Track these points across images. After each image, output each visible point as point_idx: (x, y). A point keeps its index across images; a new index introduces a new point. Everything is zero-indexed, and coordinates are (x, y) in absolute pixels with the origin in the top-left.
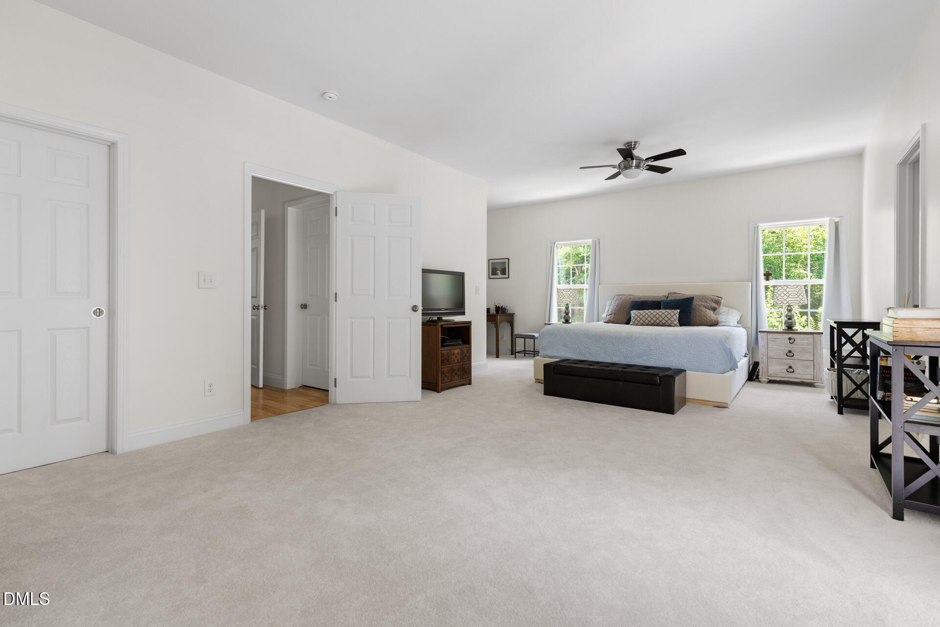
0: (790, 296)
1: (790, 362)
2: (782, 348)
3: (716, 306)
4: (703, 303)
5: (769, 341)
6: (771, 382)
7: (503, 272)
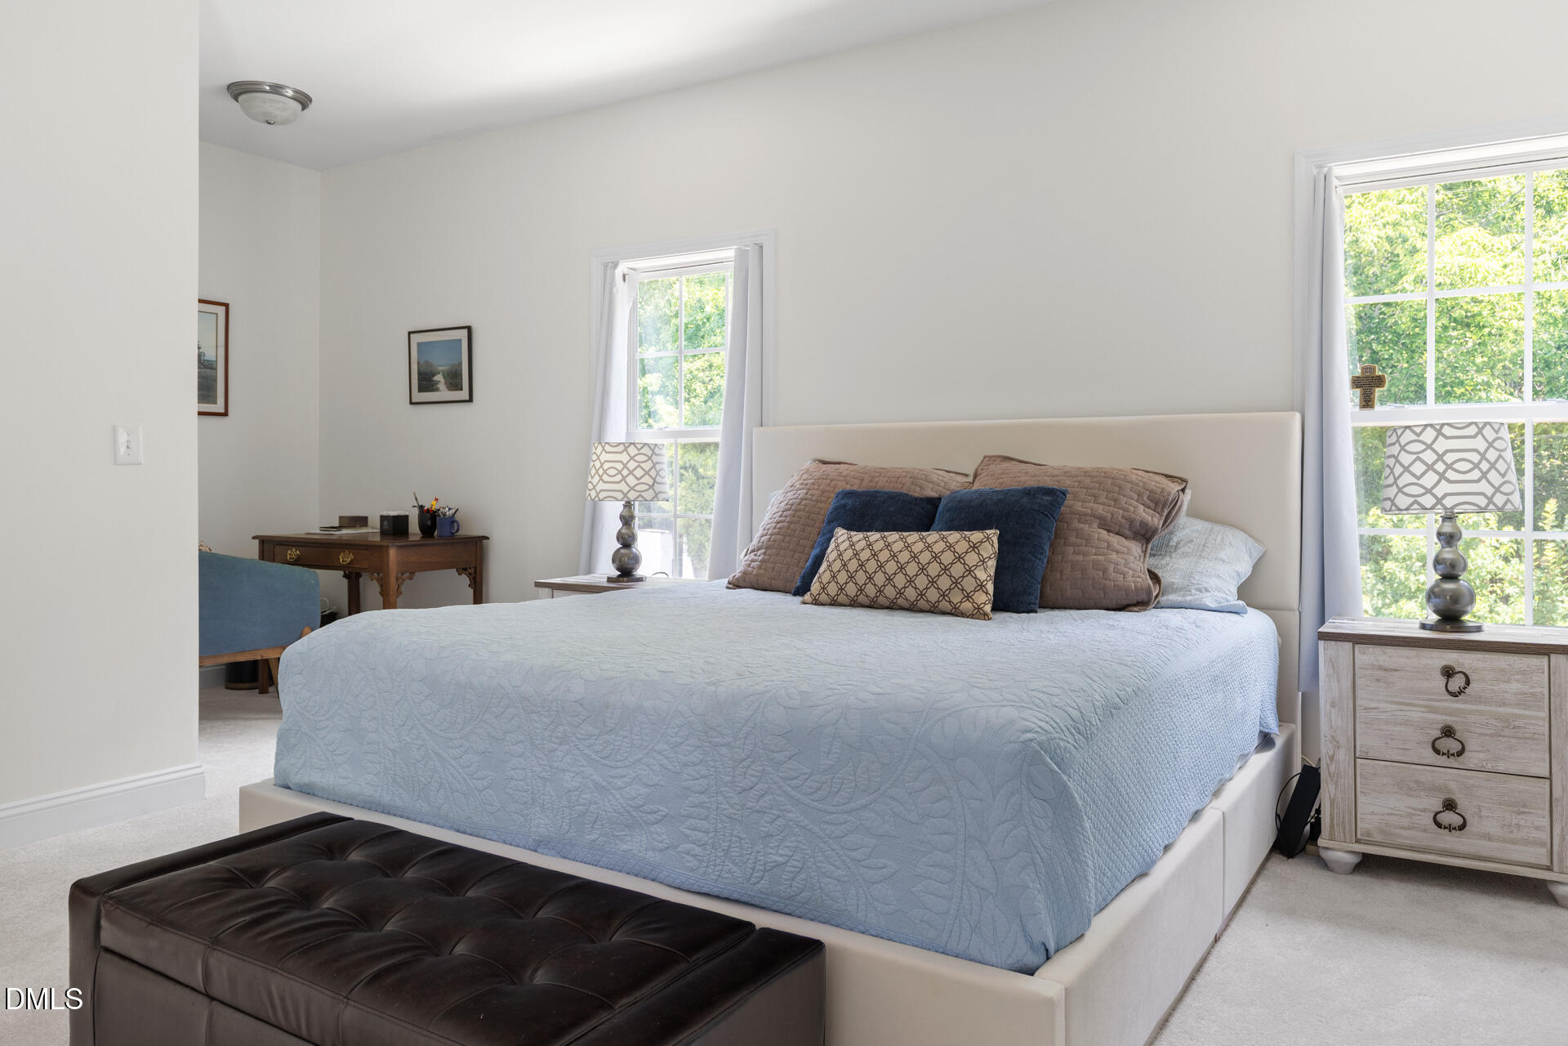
0: (1450, 475)
1: (1450, 779)
2: (1416, 715)
3: (1154, 519)
4: (1100, 509)
5: (1358, 682)
6: (1370, 865)
7: (454, 382)
